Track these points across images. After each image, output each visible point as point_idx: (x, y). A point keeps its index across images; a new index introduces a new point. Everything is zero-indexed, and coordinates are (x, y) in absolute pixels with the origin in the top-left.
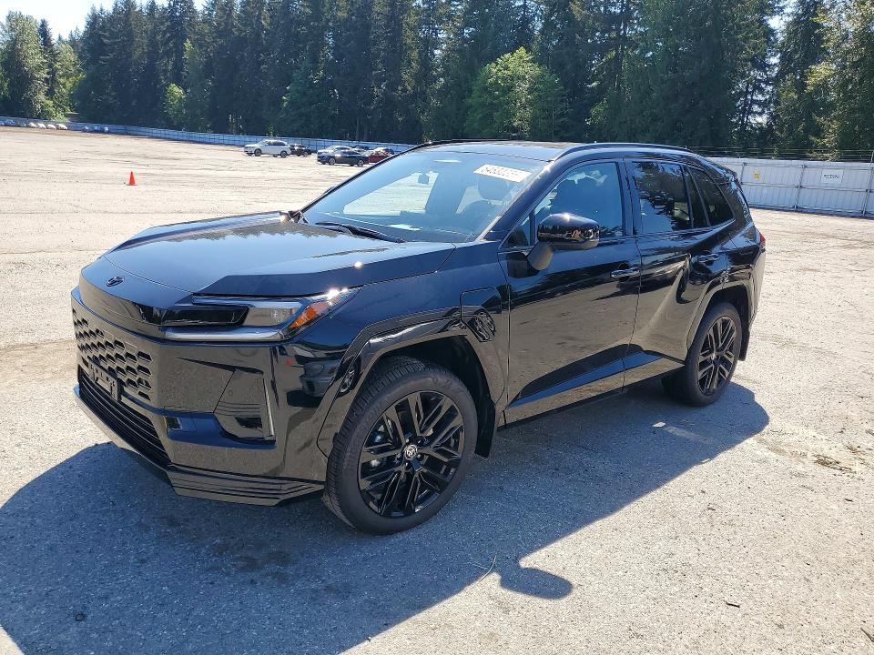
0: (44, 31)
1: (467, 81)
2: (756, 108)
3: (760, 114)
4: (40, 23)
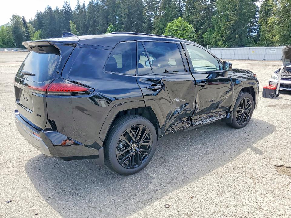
0: (24, 20)
1: (163, 28)
2: (253, 31)
3: (255, 33)
4: (22, 18)
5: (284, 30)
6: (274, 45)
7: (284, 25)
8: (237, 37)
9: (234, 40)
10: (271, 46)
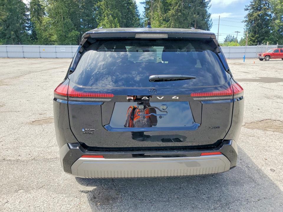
2: (26, 28)
3: (29, 30)
5: (60, 31)
6: (54, 44)
7: (59, 26)
8: (12, 33)
9: (10, 37)
10: (51, 44)
